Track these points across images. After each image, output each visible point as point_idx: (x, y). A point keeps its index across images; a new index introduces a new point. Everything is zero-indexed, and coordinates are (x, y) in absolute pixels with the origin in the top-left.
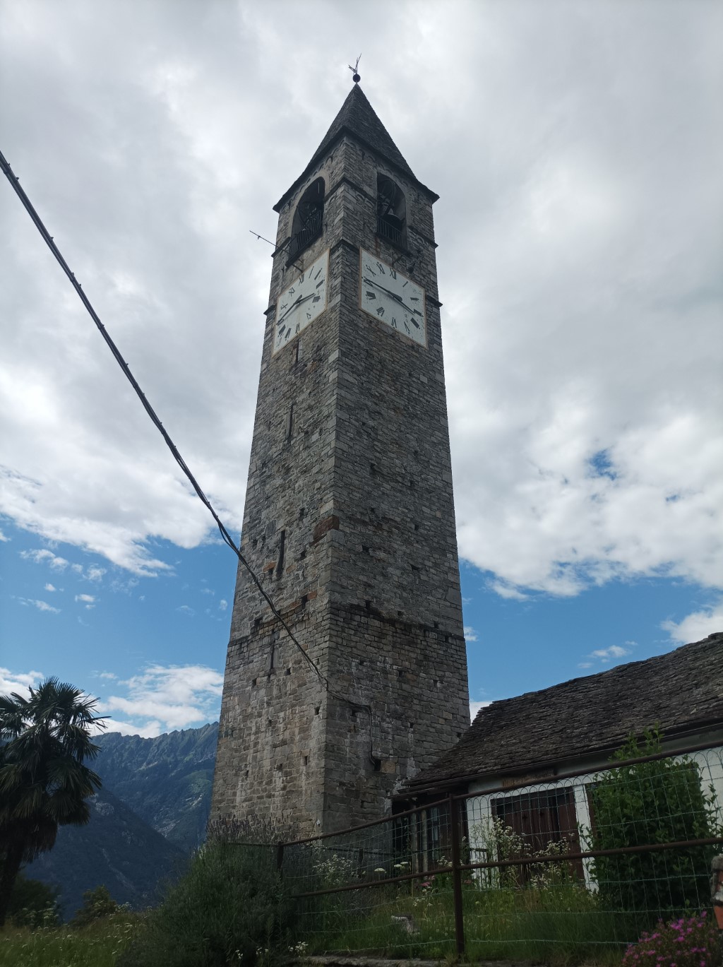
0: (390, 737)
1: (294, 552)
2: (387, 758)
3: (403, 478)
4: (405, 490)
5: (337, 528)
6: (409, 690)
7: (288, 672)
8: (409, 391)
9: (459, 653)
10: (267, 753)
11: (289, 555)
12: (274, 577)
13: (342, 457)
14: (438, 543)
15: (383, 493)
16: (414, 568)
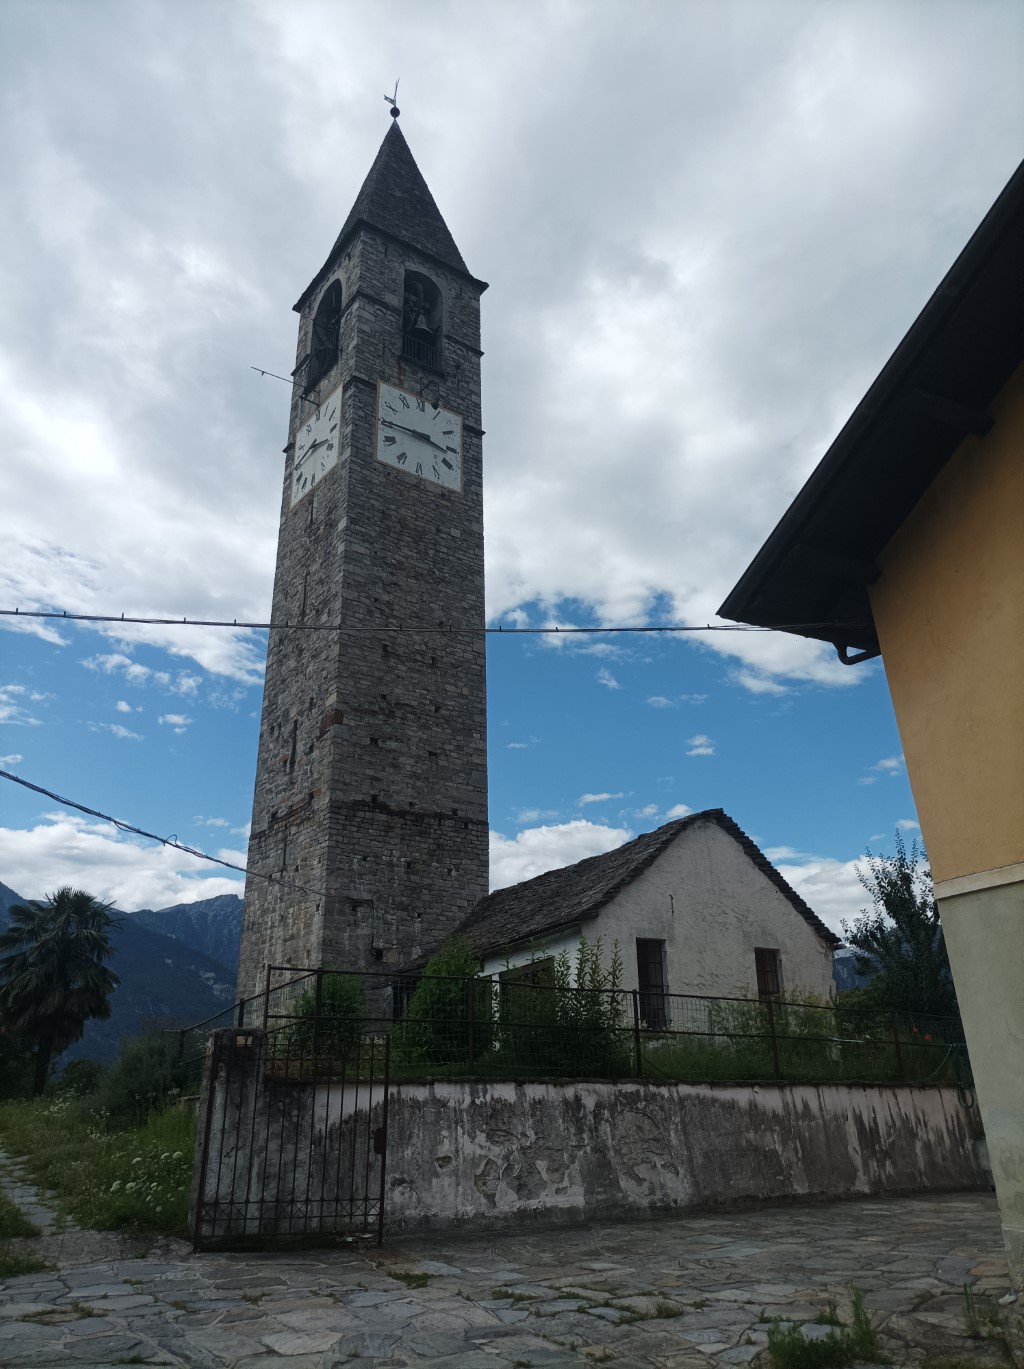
0: (394, 928)
1: (305, 745)
2: (389, 949)
3: (423, 656)
4: (424, 669)
5: (340, 723)
6: (418, 881)
7: (297, 870)
8: (436, 551)
9: (480, 839)
10: (279, 948)
11: (301, 747)
12: (288, 770)
13: (348, 643)
14: (462, 723)
15: (398, 676)
16: (431, 754)
